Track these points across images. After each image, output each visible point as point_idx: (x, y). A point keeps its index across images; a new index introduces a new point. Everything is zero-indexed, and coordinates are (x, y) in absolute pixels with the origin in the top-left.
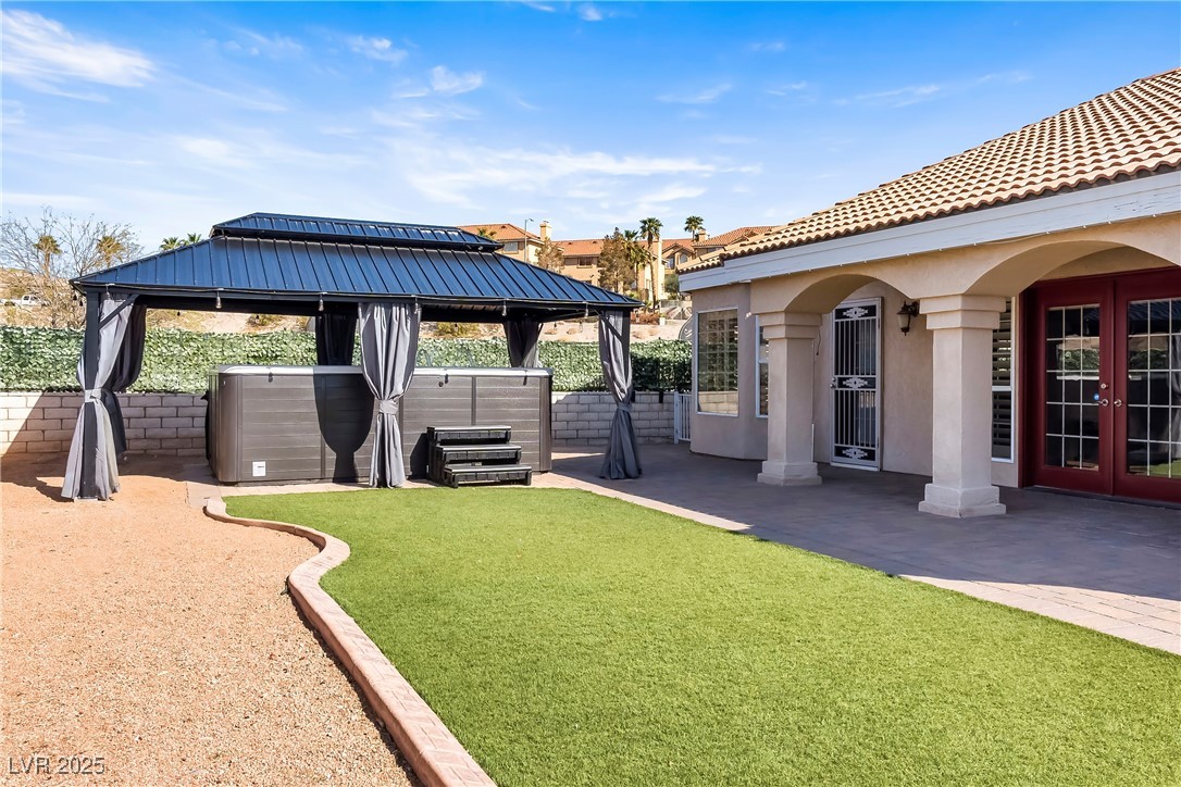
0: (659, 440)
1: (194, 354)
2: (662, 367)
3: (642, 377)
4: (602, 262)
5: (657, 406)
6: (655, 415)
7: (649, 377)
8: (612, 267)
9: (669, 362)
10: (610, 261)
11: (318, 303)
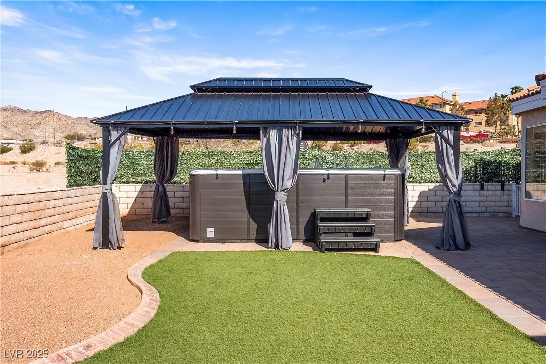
0: (501, 215)
1: (216, 163)
2: (504, 167)
3: (488, 173)
4: (487, 112)
5: (499, 192)
6: (498, 198)
7: (494, 173)
8: (493, 114)
9: (510, 163)
10: (492, 111)
11: (232, 129)
